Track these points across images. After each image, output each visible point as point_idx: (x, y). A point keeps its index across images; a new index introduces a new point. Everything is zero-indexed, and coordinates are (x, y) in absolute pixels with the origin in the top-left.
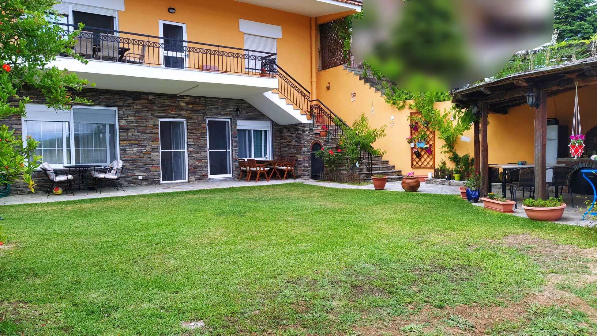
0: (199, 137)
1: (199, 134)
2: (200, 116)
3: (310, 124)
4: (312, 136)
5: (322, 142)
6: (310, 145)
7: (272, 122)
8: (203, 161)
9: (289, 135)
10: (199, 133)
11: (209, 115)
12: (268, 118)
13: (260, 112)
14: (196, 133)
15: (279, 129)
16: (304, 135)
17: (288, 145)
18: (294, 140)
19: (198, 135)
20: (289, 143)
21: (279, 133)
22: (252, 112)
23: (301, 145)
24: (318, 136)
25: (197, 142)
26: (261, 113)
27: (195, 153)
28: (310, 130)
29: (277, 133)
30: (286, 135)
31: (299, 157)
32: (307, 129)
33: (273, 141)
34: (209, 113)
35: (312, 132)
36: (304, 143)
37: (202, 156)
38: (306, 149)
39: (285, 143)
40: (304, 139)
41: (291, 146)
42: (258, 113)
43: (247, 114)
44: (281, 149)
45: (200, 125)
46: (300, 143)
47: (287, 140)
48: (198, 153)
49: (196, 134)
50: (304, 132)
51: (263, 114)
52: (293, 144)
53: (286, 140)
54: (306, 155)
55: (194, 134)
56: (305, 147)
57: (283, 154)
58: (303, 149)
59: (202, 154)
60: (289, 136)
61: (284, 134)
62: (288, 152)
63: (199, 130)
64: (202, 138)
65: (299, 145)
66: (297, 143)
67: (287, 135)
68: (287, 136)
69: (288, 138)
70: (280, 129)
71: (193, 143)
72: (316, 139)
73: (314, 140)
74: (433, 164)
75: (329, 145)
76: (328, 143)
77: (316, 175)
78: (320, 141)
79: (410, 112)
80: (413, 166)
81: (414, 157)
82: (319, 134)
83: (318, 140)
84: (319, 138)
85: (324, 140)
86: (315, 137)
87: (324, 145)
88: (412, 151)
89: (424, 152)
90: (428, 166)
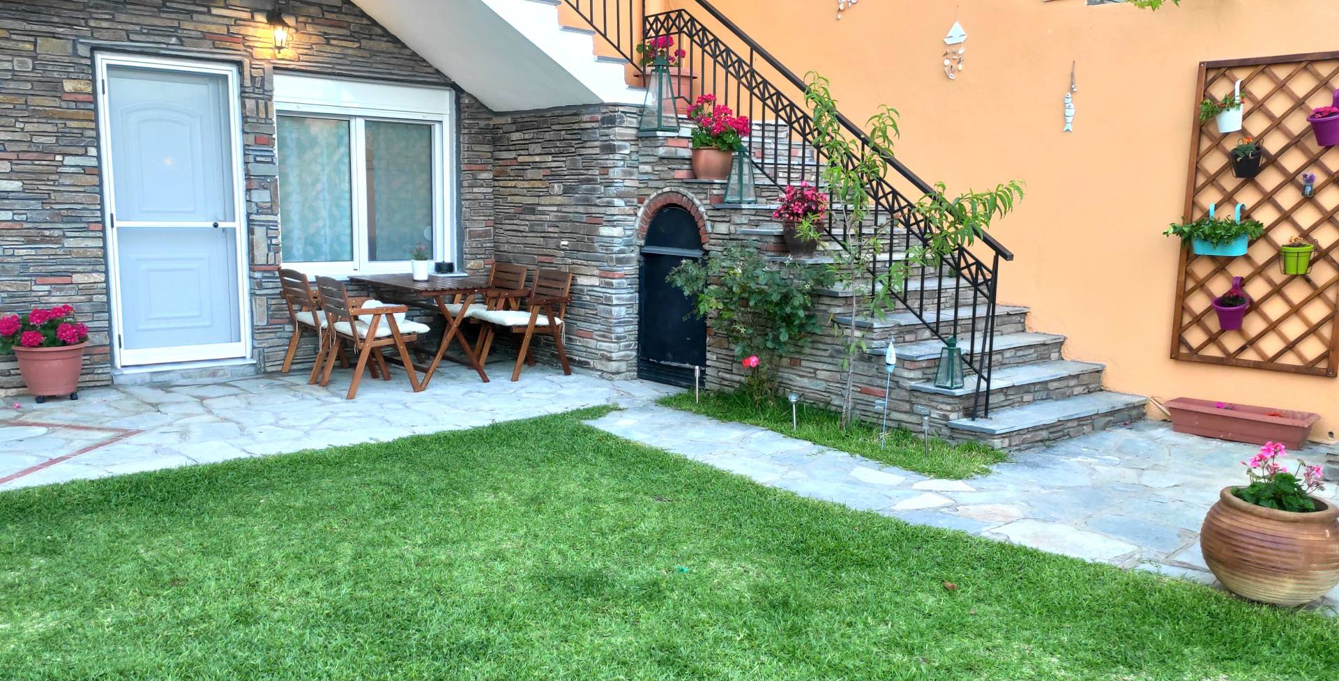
0: (46, 151)
1: (44, 133)
2: (54, 36)
3: (642, 110)
4: (648, 168)
5: (701, 205)
6: (640, 213)
7: (458, 90)
8: (77, 278)
9: (537, 159)
10: (49, 128)
11: (106, 34)
12: (438, 72)
13: (395, 40)
14: (29, 127)
15: (487, 128)
16: (610, 163)
17: (531, 209)
18: (557, 188)
19: (43, 139)
20: (536, 200)
21: (487, 148)
22: (353, 37)
23: (594, 210)
24: (682, 174)
25: (37, 176)
26: (404, 46)
27: (29, 240)
28: (639, 138)
29: (477, 148)
30: (520, 159)
31: (584, 270)
32: (624, 132)
33: (460, 185)
34: (105, 24)
35: (649, 151)
36: (610, 205)
37: (69, 251)
38: (617, 231)
39: (517, 199)
40: (609, 184)
41: (543, 213)
42: (384, 45)
43: (328, 44)
44: (497, 223)
45: (55, 88)
46: (587, 202)
47: (526, 184)
48: (46, 240)
49: (33, 133)
50: (610, 149)
51: (414, 54)
52: (553, 203)
53: (520, 184)
54: (620, 261)
55: (18, 136)
56: (612, 223)
57: (506, 247)
58: (605, 231)
59: (69, 243)
60: (536, 166)
61: (513, 155)
62: (529, 240)
63: (47, 117)
64: (69, 160)
65: (581, 209)
66: (572, 201)
67: (527, 159)
68: (527, 163)
69: (530, 174)
70: (496, 127)
71: (15, 185)
72: (673, 184)
73: (660, 192)
74: (1328, 356)
75: (738, 222)
76: (738, 211)
77: (662, 362)
78: (690, 195)
79: (1203, 63)
80: (1184, 350)
81: (1199, 303)
82: (687, 162)
83: (682, 190)
84: (687, 183)
85: (715, 192)
86: (666, 176)
87: (712, 221)
88: (1185, 272)
89: (1270, 282)
90: (1290, 359)
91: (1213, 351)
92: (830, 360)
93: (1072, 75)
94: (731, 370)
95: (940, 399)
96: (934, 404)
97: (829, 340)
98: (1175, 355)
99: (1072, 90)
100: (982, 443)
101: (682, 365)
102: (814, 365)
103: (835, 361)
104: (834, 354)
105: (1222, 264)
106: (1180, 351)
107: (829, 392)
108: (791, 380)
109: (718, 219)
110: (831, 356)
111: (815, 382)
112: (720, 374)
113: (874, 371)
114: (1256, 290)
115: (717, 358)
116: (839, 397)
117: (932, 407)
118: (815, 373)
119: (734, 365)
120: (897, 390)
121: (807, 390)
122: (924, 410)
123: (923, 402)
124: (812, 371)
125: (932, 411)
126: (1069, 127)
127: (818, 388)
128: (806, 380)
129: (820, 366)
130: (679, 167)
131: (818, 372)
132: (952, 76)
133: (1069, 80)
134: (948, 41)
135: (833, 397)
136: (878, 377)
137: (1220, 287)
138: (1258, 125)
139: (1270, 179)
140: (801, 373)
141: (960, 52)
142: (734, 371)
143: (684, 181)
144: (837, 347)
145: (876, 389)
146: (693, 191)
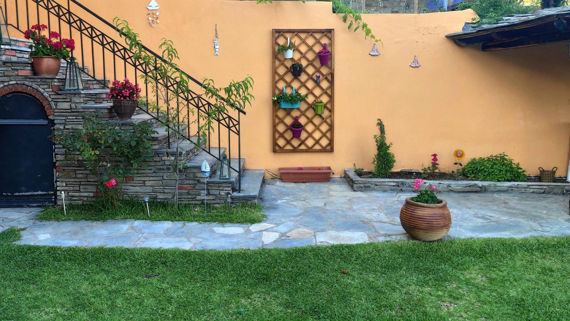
5: (45, 92)
24: (25, 72)
72: (17, 79)
73: (6, 84)
74: (331, 144)
75: (78, 101)
76: (77, 95)
77: (17, 194)
78: (35, 86)
79: (274, 29)
80: (277, 148)
81: (281, 128)
82: (29, 65)
83: (26, 83)
84: (30, 78)
85: (56, 84)
86: (10, 74)
87: (54, 101)
88: (275, 116)
89: (307, 117)
90: (317, 147)
91: (289, 147)
92: (154, 174)
93: (216, 31)
94: (79, 190)
95: (224, 185)
96: (221, 188)
97: (153, 164)
98: (275, 151)
99: (217, 37)
100: (249, 203)
101: (35, 193)
102: (143, 179)
103: (158, 174)
104: (157, 171)
105: (288, 112)
106: (276, 149)
107: (154, 192)
108: (127, 189)
109: (60, 100)
110: (154, 172)
111: (144, 188)
112: (70, 194)
113: (184, 177)
114: (303, 121)
115: (66, 184)
116: (162, 194)
117: (220, 190)
118: (144, 183)
119: (81, 187)
120: (199, 185)
121: (139, 193)
122: (217, 192)
123: (215, 188)
124: (142, 182)
125: (221, 192)
126: (217, 53)
127: (147, 191)
128: (138, 188)
129: (147, 179)
130: (22, 68)
131: (146, 182)
132: (153, 25)
133: (214, 32)
134: (150, 8)
135: (158, 194)
136: (187, 179)
137: (289, 121)
138: (297, 56)
139: (303, 77)
140: (134, 184)
141: (157, 14)
142: (82, 190)
143: (29, 77)
144: (158, 167)
145: (186, 186)
146: (36, 83)
